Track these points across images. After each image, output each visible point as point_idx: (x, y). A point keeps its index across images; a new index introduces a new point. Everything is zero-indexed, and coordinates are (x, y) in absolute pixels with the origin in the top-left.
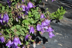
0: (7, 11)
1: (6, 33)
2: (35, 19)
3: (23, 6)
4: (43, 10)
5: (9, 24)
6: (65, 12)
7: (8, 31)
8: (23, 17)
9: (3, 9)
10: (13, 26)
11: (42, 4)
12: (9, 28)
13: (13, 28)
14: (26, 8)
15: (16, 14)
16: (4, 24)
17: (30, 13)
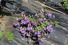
0: (36, 21)
1: (34, 29)
2: (46, 24)
3: (42, 19)
4: (49, 21)
5: (36, 26)
6: (58, 22)
7: (35, 28)
8: (42, 24)
9: (34, 20)
10: (38, 26)
11: (49, 19)
12: (36, 27)
13: (37, 28)
14: (43, 20)
15: (39, 22)
16: (34, 26)
17: (44, 22)
